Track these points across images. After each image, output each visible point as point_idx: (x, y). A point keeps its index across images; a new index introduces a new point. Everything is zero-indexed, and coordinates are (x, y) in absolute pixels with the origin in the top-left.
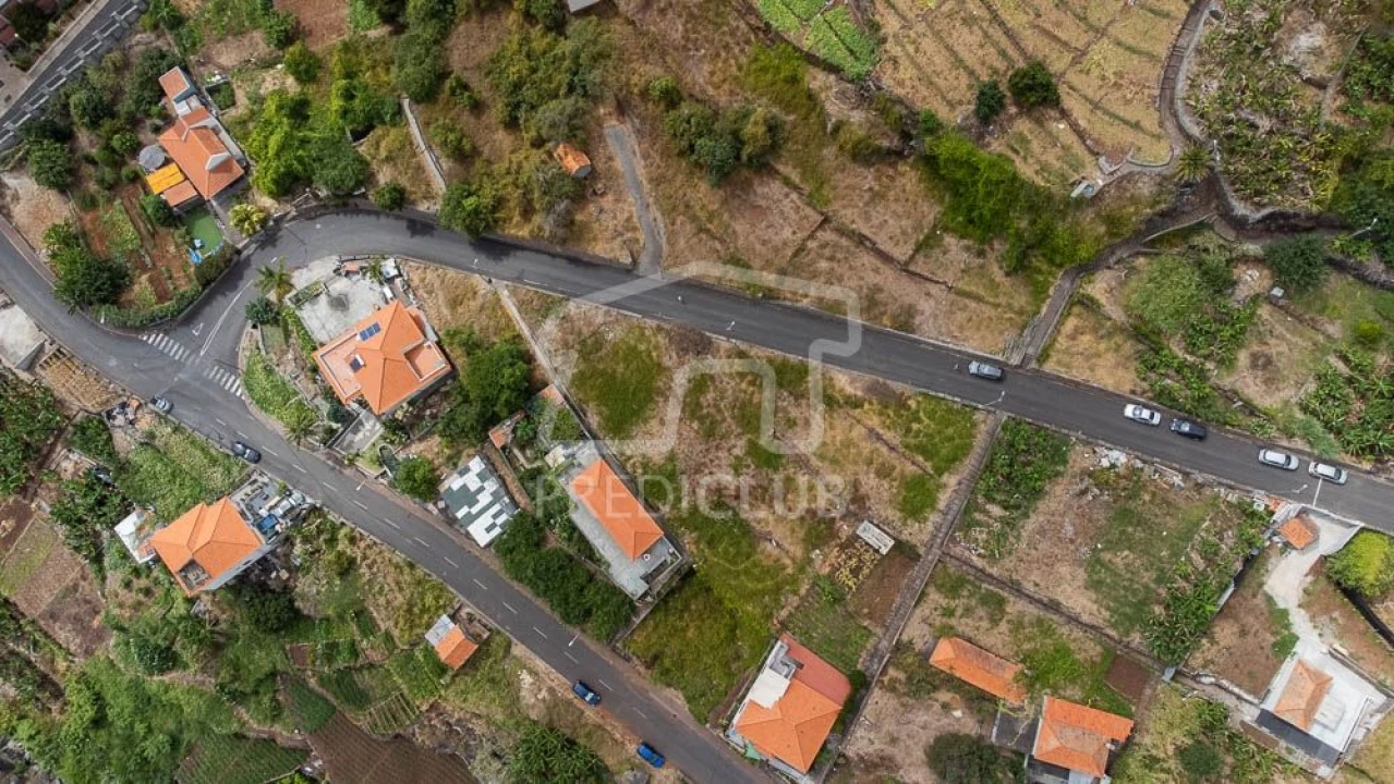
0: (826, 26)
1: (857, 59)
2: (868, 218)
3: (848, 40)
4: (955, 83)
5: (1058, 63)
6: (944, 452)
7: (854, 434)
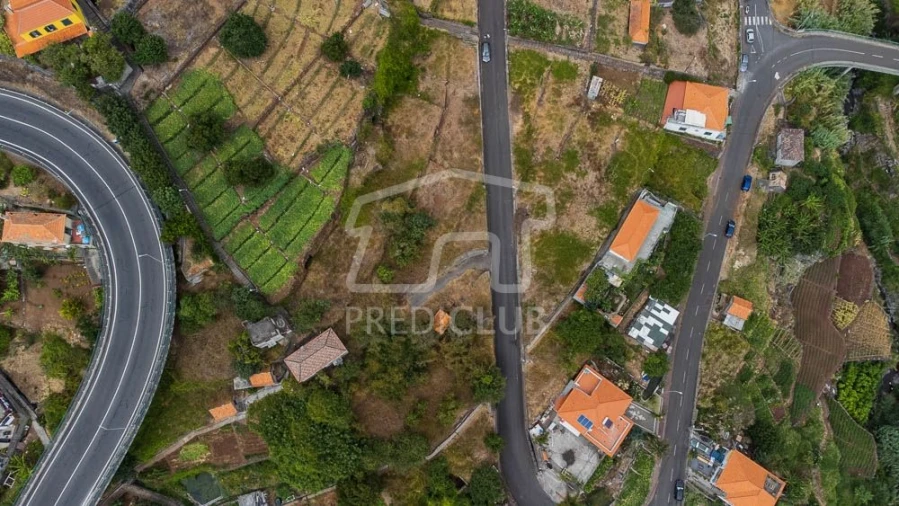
0: (326, 180)
1: (340, 156)
2: (424, 135)
3: (329, 164)
4: (341, 94)
5: (317, 40)
6: (537, 63)
7: (543, 114)
